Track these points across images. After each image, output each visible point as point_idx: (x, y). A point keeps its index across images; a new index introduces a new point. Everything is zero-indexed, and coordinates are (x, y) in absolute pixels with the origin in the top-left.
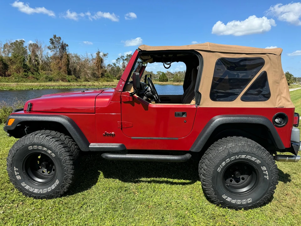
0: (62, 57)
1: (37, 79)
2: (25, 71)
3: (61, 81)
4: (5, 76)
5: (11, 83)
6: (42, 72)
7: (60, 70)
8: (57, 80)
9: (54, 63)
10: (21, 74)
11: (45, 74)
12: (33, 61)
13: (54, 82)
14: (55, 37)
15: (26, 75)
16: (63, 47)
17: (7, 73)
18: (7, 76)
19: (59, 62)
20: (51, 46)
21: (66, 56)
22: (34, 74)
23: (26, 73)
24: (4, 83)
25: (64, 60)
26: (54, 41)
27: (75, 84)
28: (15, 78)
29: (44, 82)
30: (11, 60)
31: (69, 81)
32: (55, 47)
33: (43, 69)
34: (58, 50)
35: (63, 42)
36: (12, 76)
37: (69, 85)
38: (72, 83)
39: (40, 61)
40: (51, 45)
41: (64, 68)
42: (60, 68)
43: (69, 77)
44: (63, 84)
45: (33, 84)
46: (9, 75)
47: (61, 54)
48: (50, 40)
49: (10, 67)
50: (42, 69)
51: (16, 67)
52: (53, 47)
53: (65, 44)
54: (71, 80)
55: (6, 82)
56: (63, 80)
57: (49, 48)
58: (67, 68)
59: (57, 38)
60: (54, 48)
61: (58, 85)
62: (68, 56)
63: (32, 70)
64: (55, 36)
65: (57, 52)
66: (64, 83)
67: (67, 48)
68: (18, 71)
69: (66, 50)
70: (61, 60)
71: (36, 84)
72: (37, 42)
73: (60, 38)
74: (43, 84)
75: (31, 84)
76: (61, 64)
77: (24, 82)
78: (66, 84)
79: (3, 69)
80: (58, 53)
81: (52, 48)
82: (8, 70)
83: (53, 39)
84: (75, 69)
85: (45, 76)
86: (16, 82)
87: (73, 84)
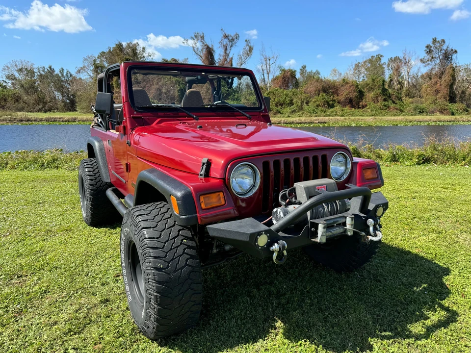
0: (442, 73)
1: (401, 111)
2: (385, 100)
3: (438, 113)
4: (359, 108)
5: (367, 117)
6: (407, 100)
7: (437, 94)
8: (433, 112)
9: (428, 85)
10: (379, 104)
11: (412, 103)
12: (395, 83)
13: (427, 115)
14: (435, 41)
15: (385, 106)
16: (447, 56)
17: (361, 104)
18: (360, 108)
19: (436, 82)
20: (427, 57)
21: (451, 71)
22: (396, 104)
23: (386, 103)
24: (358, 117)
25: (446, 78)
26: (432, 49)
27: (465, 117)
28: (372, 110)
29: (412, 115)
30: (368, 85)
31: (453, 114)
32: (432, 58)
33: (409, 95)
34: (438, 61)
35: (448, 47)
36: (367, 107)
37: (453, 119)
38: (458, 117)
39: (406, 83)
40: (426, 55)
41: (444, 91)
42: (437, 92)
43: (454, 107)
44: (443, 118)
45: (396, 118)
46: (363, 107)
47: (442, 69)
48: (426, 48)
49: (366, 95)
50: (406, 96)
51: (374, 94)
52: (430, 58)
53: (452, 50)
54: (457, 110)
55: (361, 116)
56: (442, 112)
57: (422, 61)
58: (450, 91)
59: (438, 42)
60: (431, 60)
61: (435, 120)
62: (454, 70)
63: (393, 97)
64: (436, 39)
65: (435, 66)
66: (445, 116)
67: (454, 57)
68: (376, 100)
69: (451, 60)
70: (440, 78)
71: (400, 118)
72: (405, 54)
73: (444, 42)
74: (411, 118)
75: (393, 118)
76: (441, 85)
77: (383, 115)
78: (448, 117)
79: (357, 97)
80: (437, 66)
81: (428, 60)
82: (362, 100)
83: (432, 45)
84: (463, 92)
85: (412, 106)
86: (373, 116)
87: (461, 118)
